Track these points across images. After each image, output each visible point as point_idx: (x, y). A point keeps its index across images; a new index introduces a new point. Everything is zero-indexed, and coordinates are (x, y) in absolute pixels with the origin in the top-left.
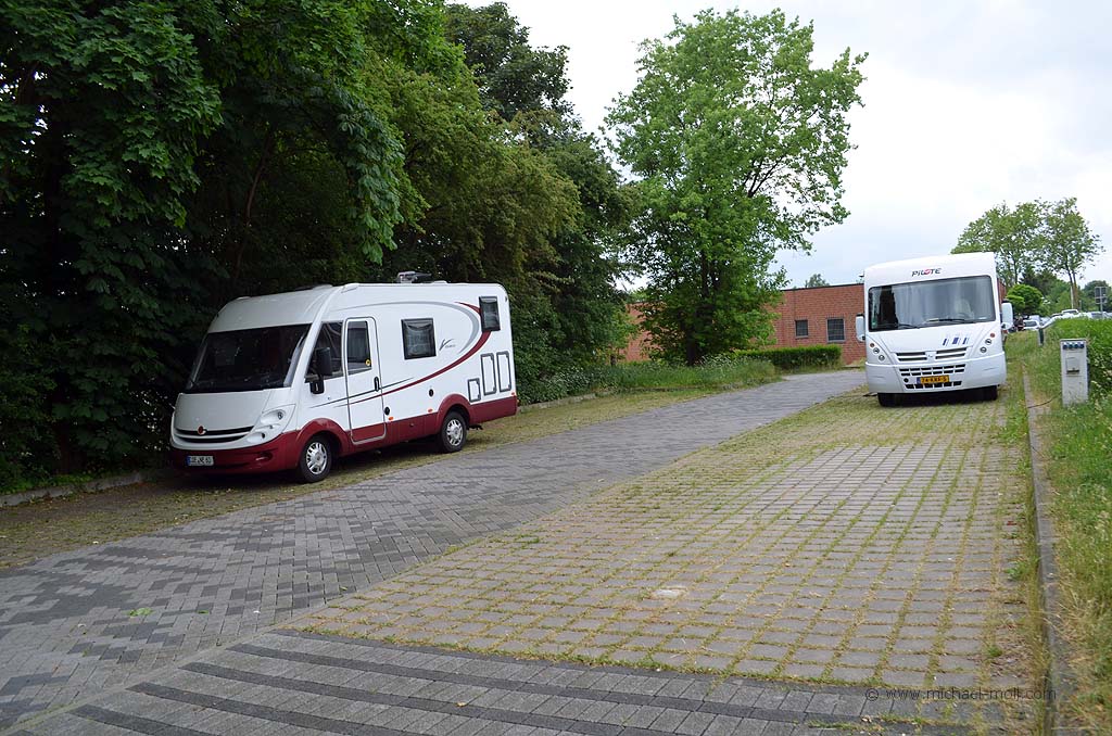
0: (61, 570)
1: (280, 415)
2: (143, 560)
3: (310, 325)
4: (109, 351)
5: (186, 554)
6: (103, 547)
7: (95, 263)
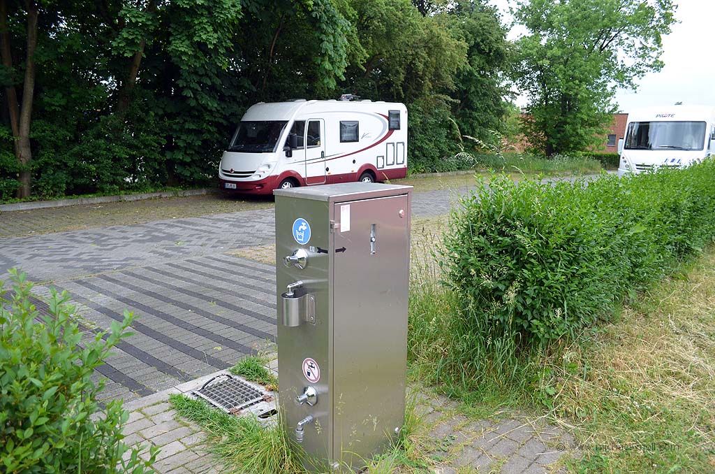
0: (156, 227)
1: (269, 166)
2: (191, 227)
3: (288, 121)
4: (193, 127)
5: (208, 226)
6: (177, 220)
7: (186, 81)
